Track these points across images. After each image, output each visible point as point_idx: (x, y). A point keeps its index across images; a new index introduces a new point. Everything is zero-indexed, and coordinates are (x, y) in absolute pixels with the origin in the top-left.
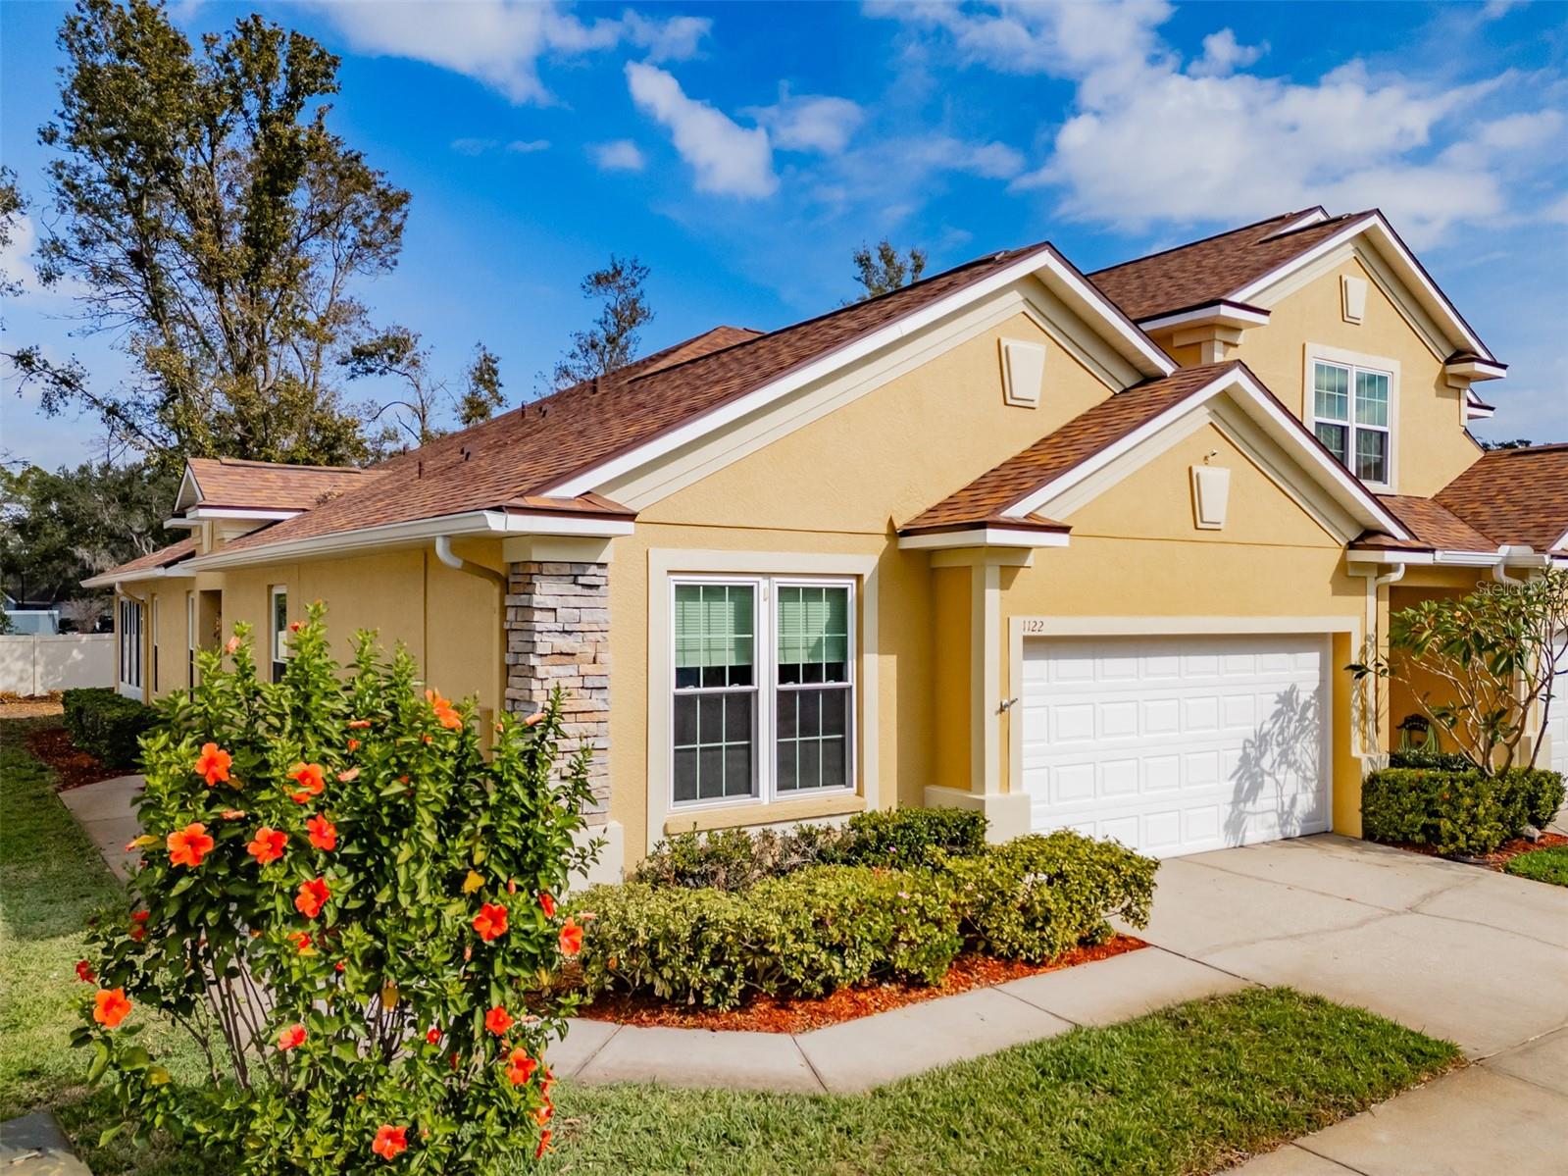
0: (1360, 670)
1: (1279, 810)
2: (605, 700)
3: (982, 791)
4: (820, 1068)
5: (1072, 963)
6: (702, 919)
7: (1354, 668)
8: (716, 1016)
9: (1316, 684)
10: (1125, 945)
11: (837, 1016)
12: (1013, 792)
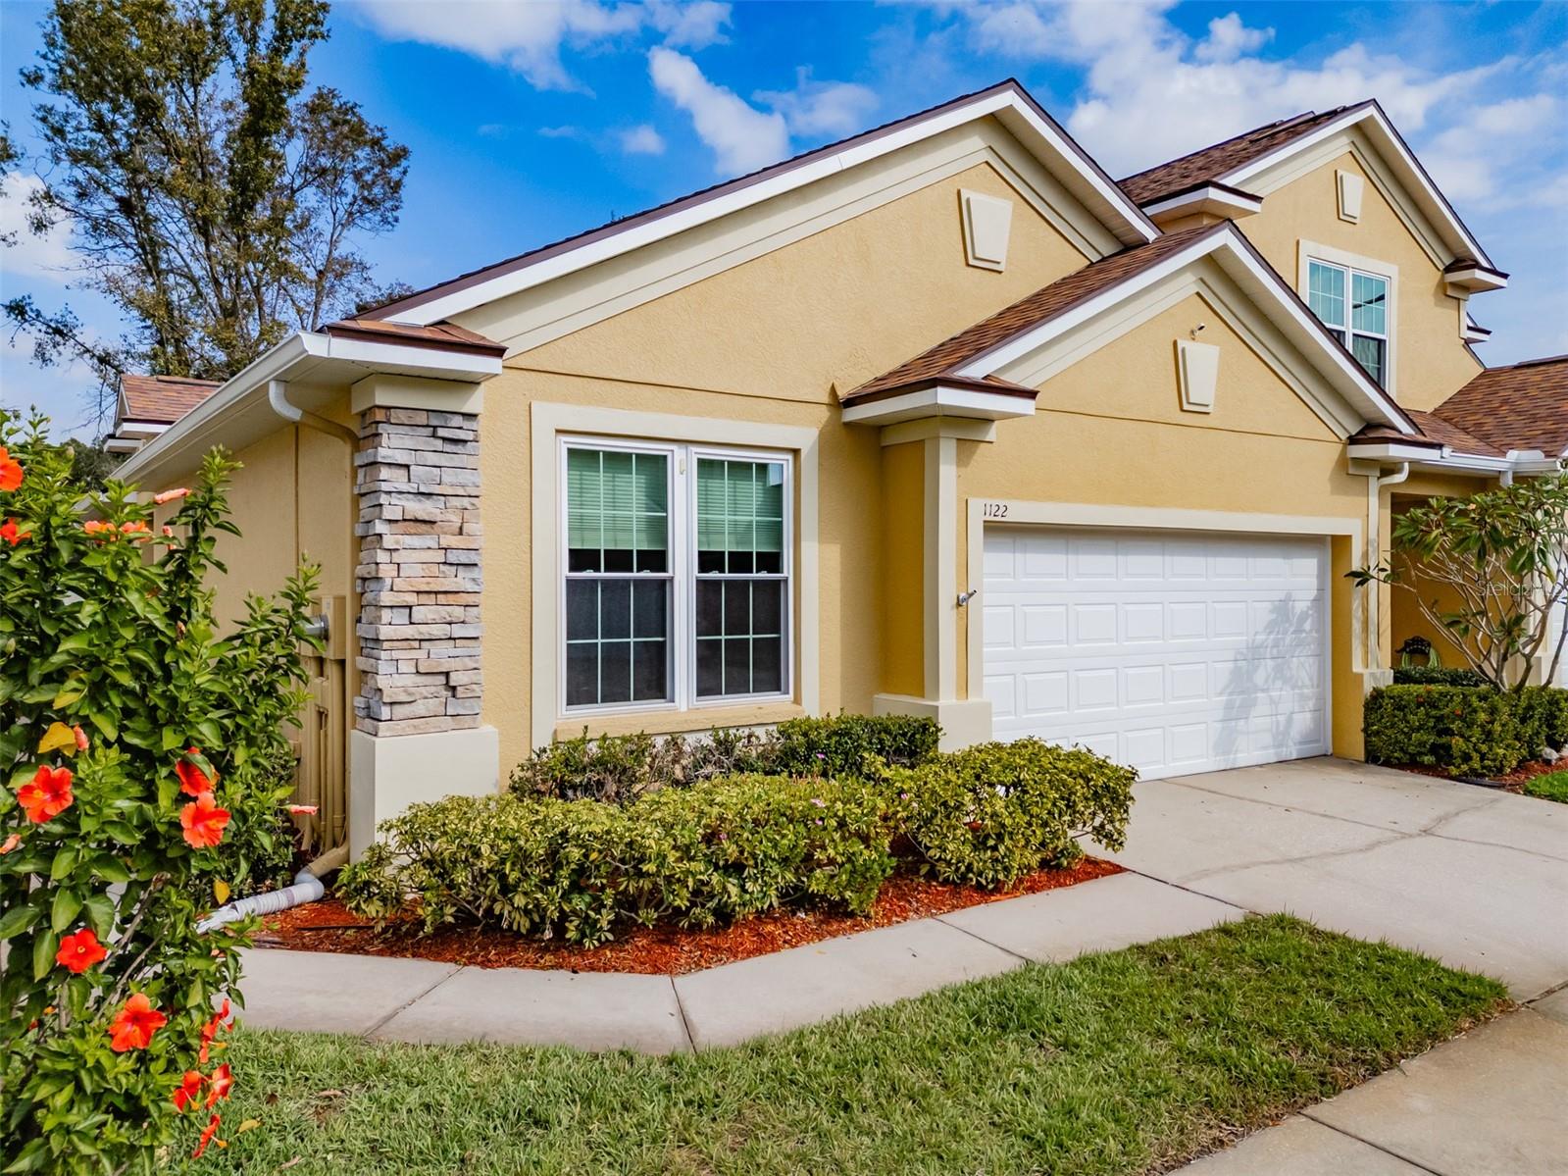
0: (1363, 577)
1: (1274, 730)
2: (474, 580)
3: (936, 695)
4: (694, 1017)
5: (1032, 889)
6: (564, 834)
7: (1355, 574)
8: (583, 953)
9: (1314, 593)
10: (1096, 869)
11: (734, 953)
12: (972, 699)
